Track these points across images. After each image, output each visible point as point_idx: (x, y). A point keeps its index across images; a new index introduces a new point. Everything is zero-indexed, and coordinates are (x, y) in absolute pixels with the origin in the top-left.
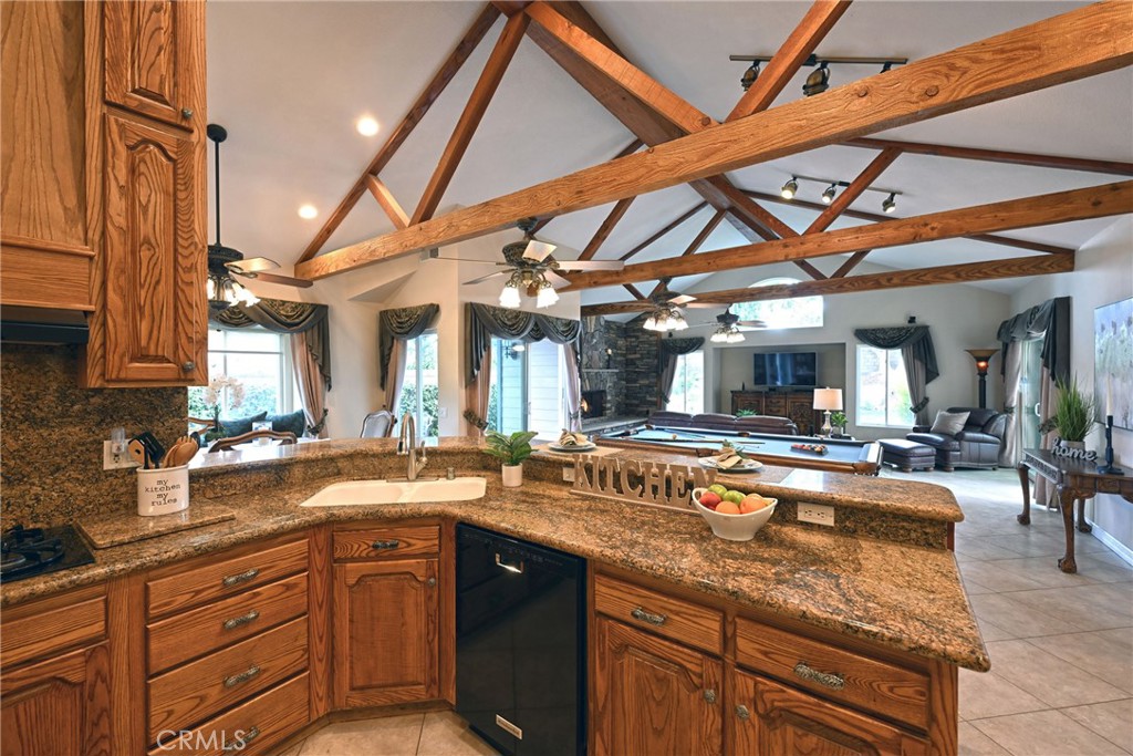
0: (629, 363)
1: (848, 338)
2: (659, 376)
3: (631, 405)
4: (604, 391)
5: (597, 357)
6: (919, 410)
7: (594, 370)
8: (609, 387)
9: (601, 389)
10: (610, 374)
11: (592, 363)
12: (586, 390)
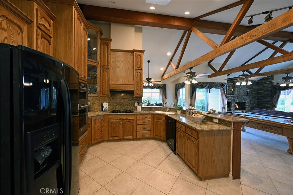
0: (258, 94)
2: (272, 98)
5: (242, 92)
7: (240, 96)
8: (247, 101)
9: (244, 101)
10: (248, 97)
11: (240, 94)
12: (236, 102)
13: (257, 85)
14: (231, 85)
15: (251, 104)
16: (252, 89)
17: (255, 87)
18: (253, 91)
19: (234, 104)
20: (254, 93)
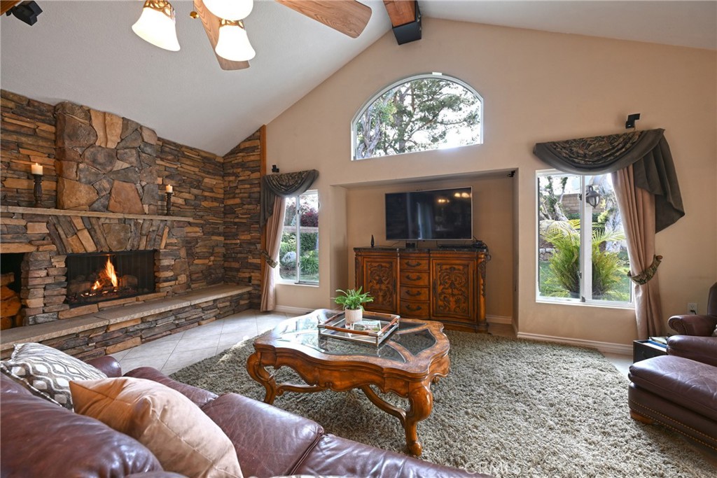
0: (229, 211)
1: (520, 159)
2: (263, 229)
3: (231, 269)
4: (156, 252)
5: (134, 195)
6: (649, 278)
7: (116, 216)
8: (167, 245)
9: (142, 247)
10: (169, 223)
11: (112, 202)
12: (82, 251)
13: (223, 177)
15: (191, 254)
16: (198, 187)
17: (214, 182)
18: (205, 197)
19: (53, 272)
20: (210, 208)
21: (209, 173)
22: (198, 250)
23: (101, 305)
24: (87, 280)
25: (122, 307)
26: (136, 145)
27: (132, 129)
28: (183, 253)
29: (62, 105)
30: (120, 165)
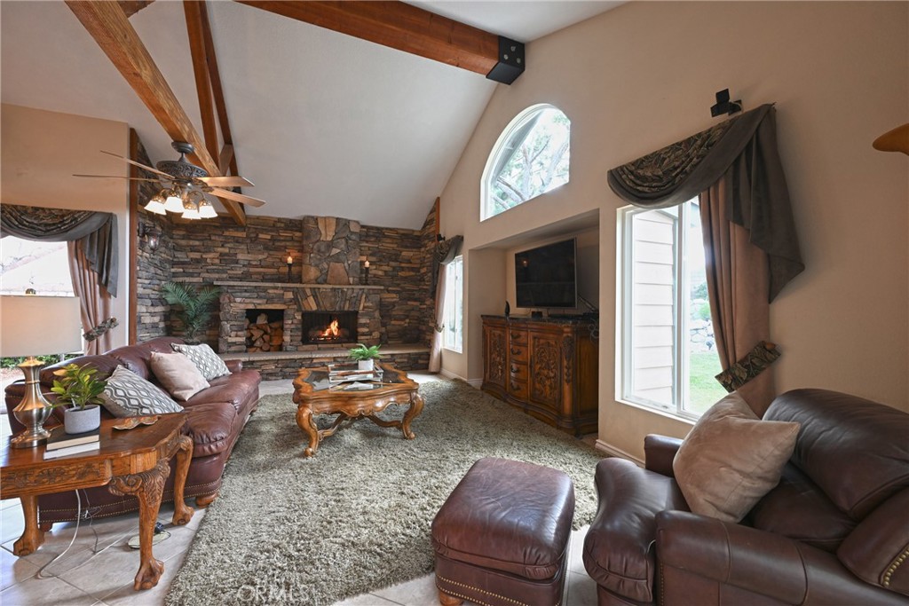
4: (356, 312)
5: (343, 271)
7: (331, 286)
8: (364, 307)
9: (346, 309)
10: (365, 291)
11: (329, 277)
12: (310, 310)
13: (417, 249)
14: (292, 239)
16: (396, 260)
17: (411, 254)
18: (402, 267)
19: (295, 321)
20: (406, 277)
21: (406, 247)
22: (394, 313)
23: (320, 346)
24: (319, 329)
25: (333, 349)
26: (344, 235)
27: (342, 224)
28: (377, 314)
29: (307, 219)
30: (335, 251)
